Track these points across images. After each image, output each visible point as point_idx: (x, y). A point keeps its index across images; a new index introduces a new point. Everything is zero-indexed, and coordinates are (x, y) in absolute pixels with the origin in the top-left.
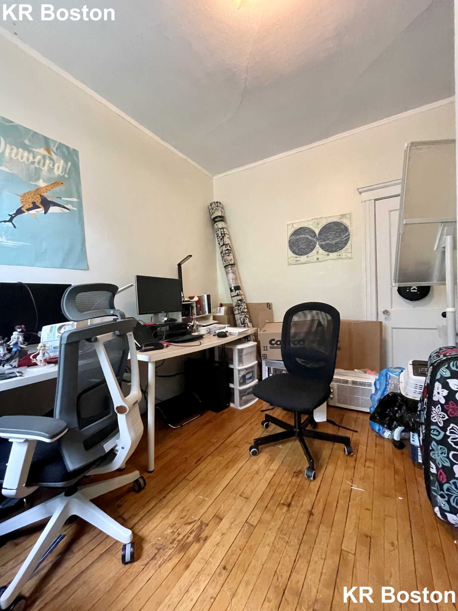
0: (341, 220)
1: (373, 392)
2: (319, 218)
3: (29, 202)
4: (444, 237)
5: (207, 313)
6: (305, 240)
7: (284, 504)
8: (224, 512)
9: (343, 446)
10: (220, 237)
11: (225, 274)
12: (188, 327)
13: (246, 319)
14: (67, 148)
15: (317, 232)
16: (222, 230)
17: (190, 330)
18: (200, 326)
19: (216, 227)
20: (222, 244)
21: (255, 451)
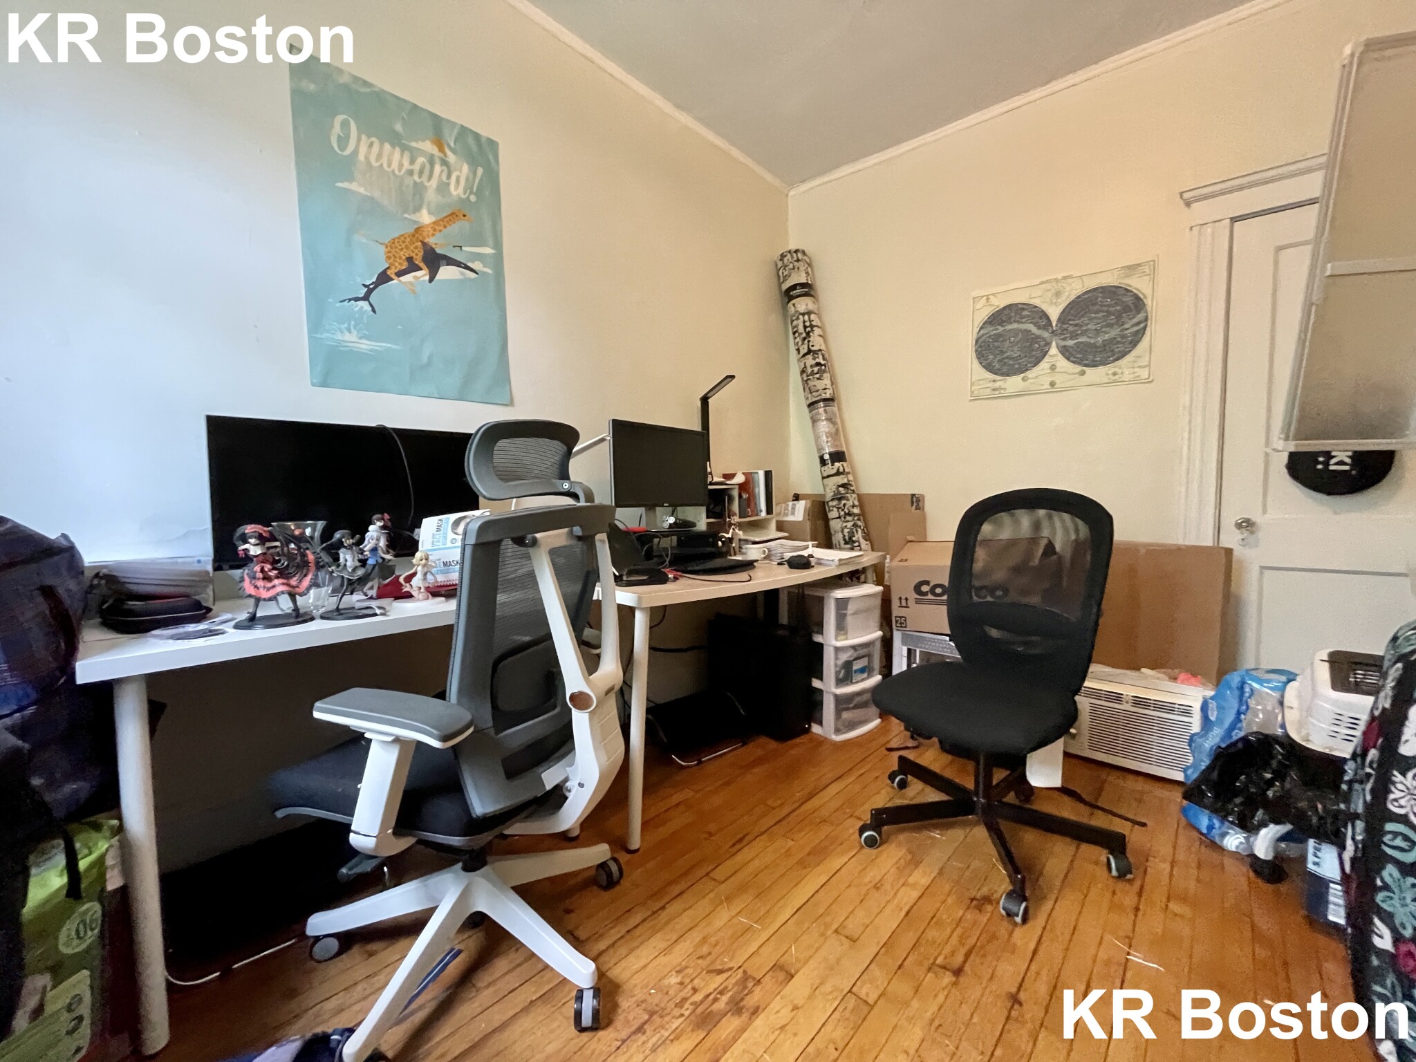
0: (1123, 281)
1: (1196, 727)
2: (1060, 278)
3: (400, 258)
5: (763, 514)
6: (1021, 335)
8: (798, 961)
9: (1103, 854)
10: (802, 334)
11: (809, 421)
12: (720, 543)
13: (857, 531)
15: (1054, 313)
16: (806, 317)
17: (724, 550)
18: (747, 541)
19: (792, 310)
20: (806, 351)
21: (872, 835)
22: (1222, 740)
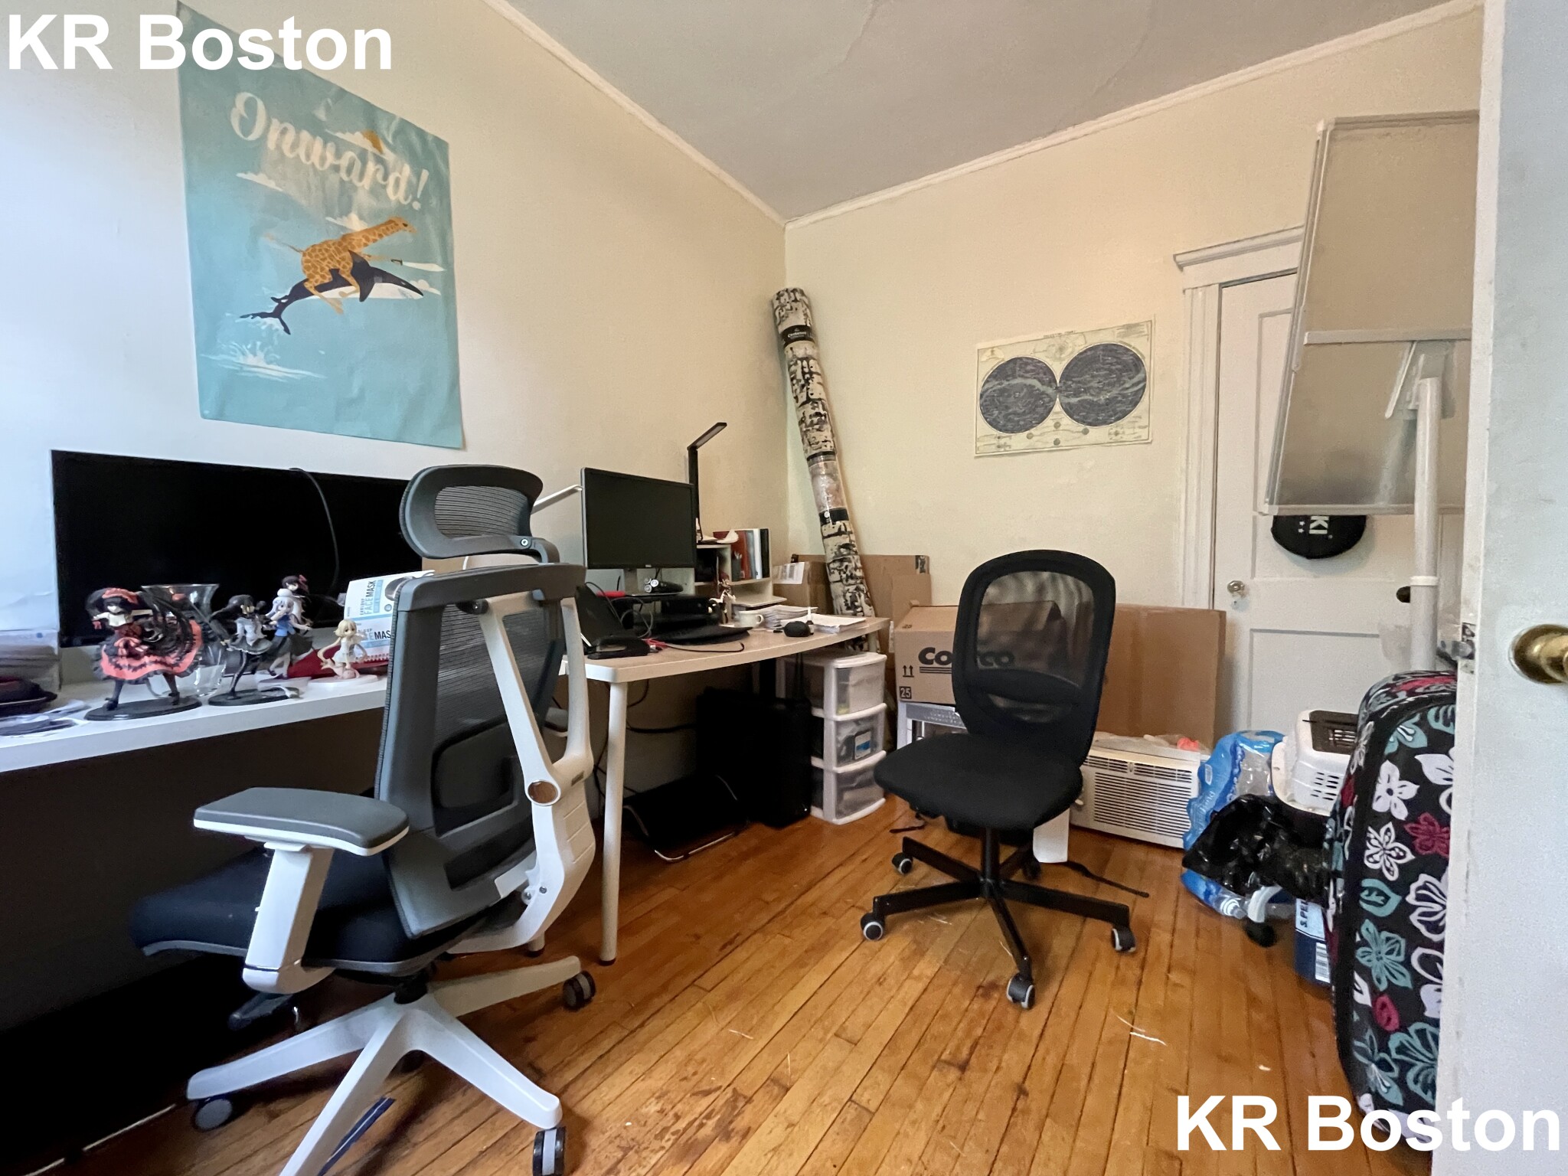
0: (1126, 340)
1: (1194, 793)
2: (1063, 333)
3: (322, 269)
4: (1417, 381)
5: (759, 577)
6: (1025, 390)
7: (949, 1063)
8: (794, 1071)
9: (1106, 928)
10: (800, 381)
11: (809, 476)
12: (710, 609)
13: (860, 596)
14: (421, 134)
15: (1058, 370)
16: (805, 363)
17: (715, 616)
18: (741, 607)
19: (790, 354)
20: (804, 399)
21: (877, 927)
22: (1218, 803)
